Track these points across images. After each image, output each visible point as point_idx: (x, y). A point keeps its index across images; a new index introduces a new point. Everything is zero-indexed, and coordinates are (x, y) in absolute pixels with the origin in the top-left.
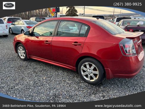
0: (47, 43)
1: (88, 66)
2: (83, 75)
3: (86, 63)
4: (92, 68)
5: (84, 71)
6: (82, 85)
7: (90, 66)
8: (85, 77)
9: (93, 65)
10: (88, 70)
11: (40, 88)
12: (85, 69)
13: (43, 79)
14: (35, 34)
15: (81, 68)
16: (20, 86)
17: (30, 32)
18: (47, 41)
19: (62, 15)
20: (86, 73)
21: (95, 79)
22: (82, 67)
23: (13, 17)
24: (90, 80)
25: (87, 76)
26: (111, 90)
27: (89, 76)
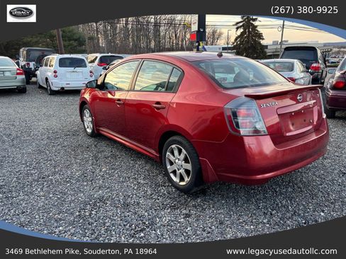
0: (119, 104)
1: (176, 152)
2: (170, 171)
3: (173, 146)
4: (182, 156)
5: (172, 163)
6: (163, 190)
7: (180, 152)
8: (172, 175)
9: (183, 150)
10: (177, 161)
11: (85, 183)
12: (172, 158)
13: (101, 171)
15: (167, 156)
16: (57, 176)
18: (119, 100)
20: (174, 167)
21: (187, 179)
22: (168, 153)
23: (110, 54)
24: (180, 181)
25: (174, 172)
26: (213, 207)
27: (178, 172)
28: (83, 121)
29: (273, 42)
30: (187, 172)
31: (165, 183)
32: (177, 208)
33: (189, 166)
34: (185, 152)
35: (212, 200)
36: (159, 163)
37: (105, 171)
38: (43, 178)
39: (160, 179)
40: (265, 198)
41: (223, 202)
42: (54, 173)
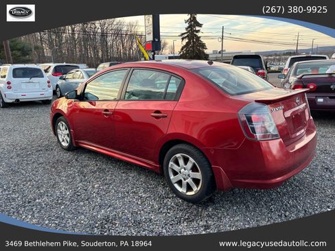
0: (106, 115)
1: (181, 162)
2: (173, 181)
3: (178, 155)
4: (189, 165)
5: (175, 173)
6: (170, 202)
7: (186, 160)
8: (176, 186)
9: (191, 159)
10: (182, 170)
11: (82, 203)
12: (176, 168)
13: (93, 187)
14: (89, 96)
15: (170, 166)
16: (45, 198)
17: (79, 93)
18: (106, 110)
19: (172, 55)
20: (179, 177)
21: (196, 189)
22: (171, 163)
23: (65, 64)
24: (187, 191)
25: (180, 183)
26: (228, 215)
27: (184, 182)
28: (56, 134)
29: (214, 51)
30: (196, 181)
31: (168, 194)
32: (193, 220)
33: (198, 175)
34: (193, 161)
35: (223, 207)
36: (160, 173)
37: (99, 188)
38: (29, 202)
39: (161, 190)
40: (272, 200)
41: (235, 208)
42: (41, 196)
